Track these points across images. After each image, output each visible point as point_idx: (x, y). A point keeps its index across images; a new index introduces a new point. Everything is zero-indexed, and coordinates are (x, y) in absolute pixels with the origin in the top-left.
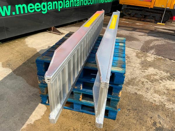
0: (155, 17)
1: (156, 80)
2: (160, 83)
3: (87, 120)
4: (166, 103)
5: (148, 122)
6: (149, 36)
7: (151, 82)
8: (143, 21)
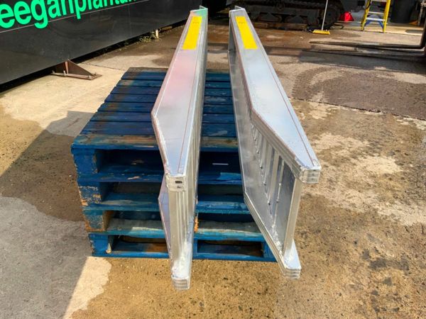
0: (306, 17)
1: (344, 160)
2: (355, 164)
3: (217, 273)
4: (377, 207)
5: (351, 253)
6: (303, 62)
7: (334, 165)
8: (281, 29)
